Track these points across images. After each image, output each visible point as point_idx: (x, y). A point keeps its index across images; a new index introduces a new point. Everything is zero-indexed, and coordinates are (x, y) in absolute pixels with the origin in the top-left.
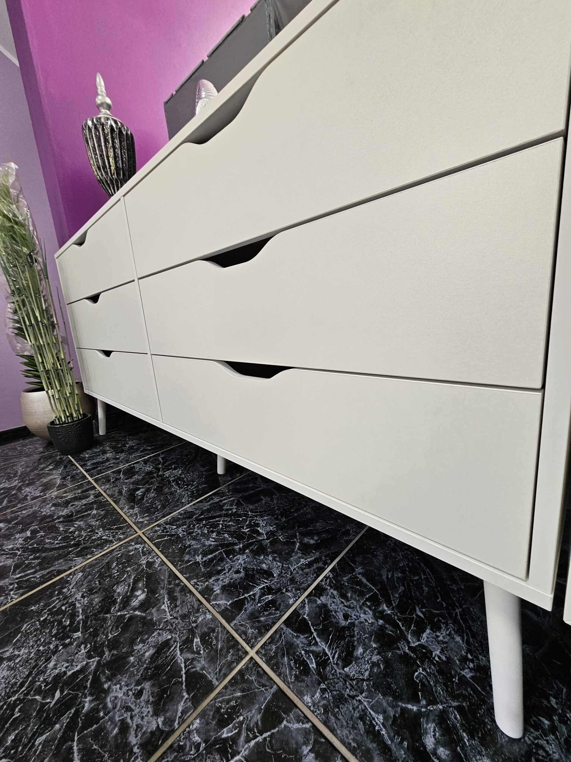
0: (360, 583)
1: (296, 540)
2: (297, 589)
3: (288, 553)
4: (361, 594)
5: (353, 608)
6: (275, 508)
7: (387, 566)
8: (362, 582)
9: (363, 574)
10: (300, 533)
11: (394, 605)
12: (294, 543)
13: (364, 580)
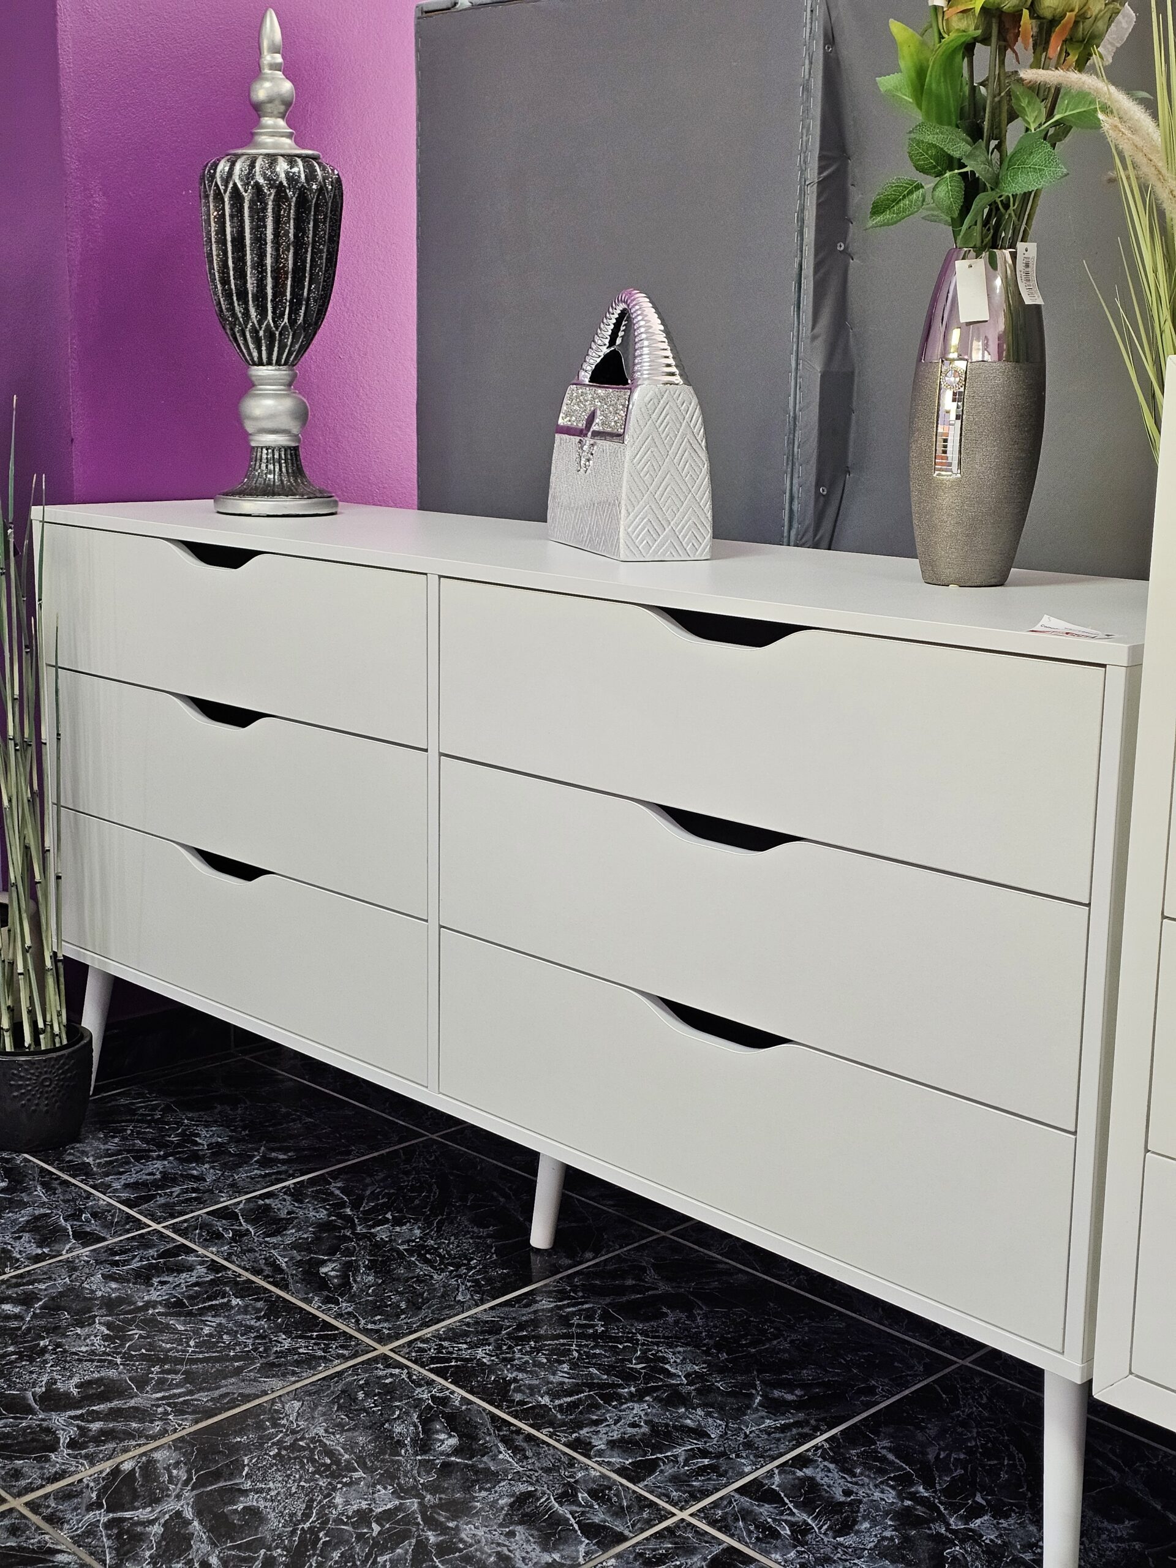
0: (884, 1459)
1: (754, 1392)
2: (756, 1456)
3: (739, 1409)
4: (881, 1471)
5: (862, 1485)
6: (701, 1333)
7: (941, 1443)
8: (887, 1459)
9: (890, 1450)
10: (762, 1382)
11: (938, 1487)
12: (751, 1397)
13: (891, 1457)
